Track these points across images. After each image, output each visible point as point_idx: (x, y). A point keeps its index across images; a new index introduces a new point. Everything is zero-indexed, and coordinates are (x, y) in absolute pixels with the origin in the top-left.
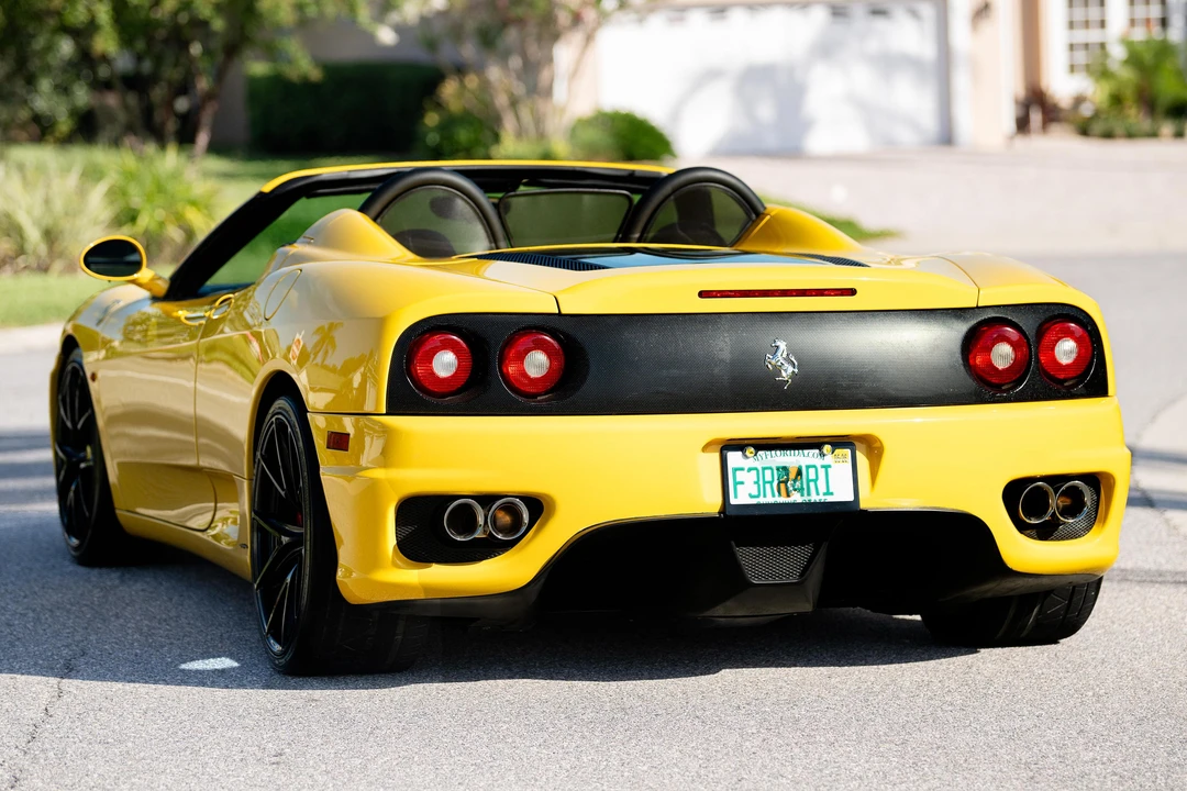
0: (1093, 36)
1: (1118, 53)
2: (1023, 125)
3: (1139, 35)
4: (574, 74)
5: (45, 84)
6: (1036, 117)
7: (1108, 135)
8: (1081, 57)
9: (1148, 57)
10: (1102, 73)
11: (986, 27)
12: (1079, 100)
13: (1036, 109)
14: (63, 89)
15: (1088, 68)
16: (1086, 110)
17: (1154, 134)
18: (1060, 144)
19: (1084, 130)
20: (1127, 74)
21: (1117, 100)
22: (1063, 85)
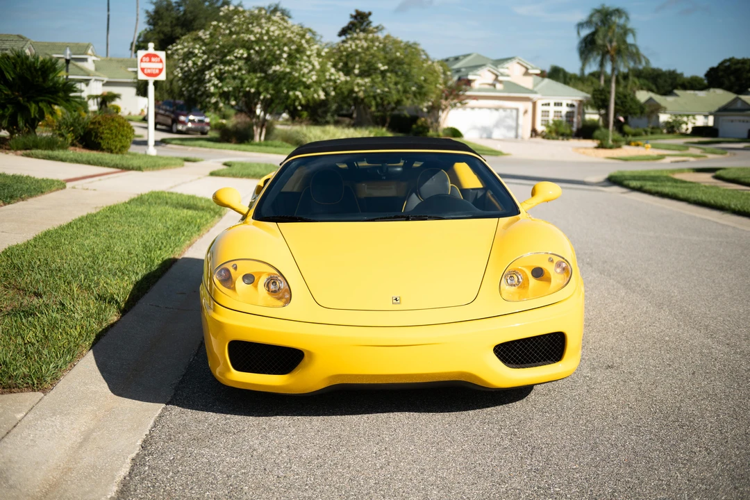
0: (546, 118)
1: (551, 122)
2: (532, 136)
3: (556, 119)
4: (445, 119)
5: (329, 114)
6: (534, 135)
7: (548, 139)
8: (544, 123)
9: (558, 123)
10: (547, 126)
11: (526, 115)
12: (543, 132)
13: (534, 132)
14: (332, 116)
15: (545, 125)
16: (544, 134)
17: (558, 139)
18: (539, 139)
19: (544, 137)
20: (553, 127)
21: (550, 132)
22: (540, 128)
